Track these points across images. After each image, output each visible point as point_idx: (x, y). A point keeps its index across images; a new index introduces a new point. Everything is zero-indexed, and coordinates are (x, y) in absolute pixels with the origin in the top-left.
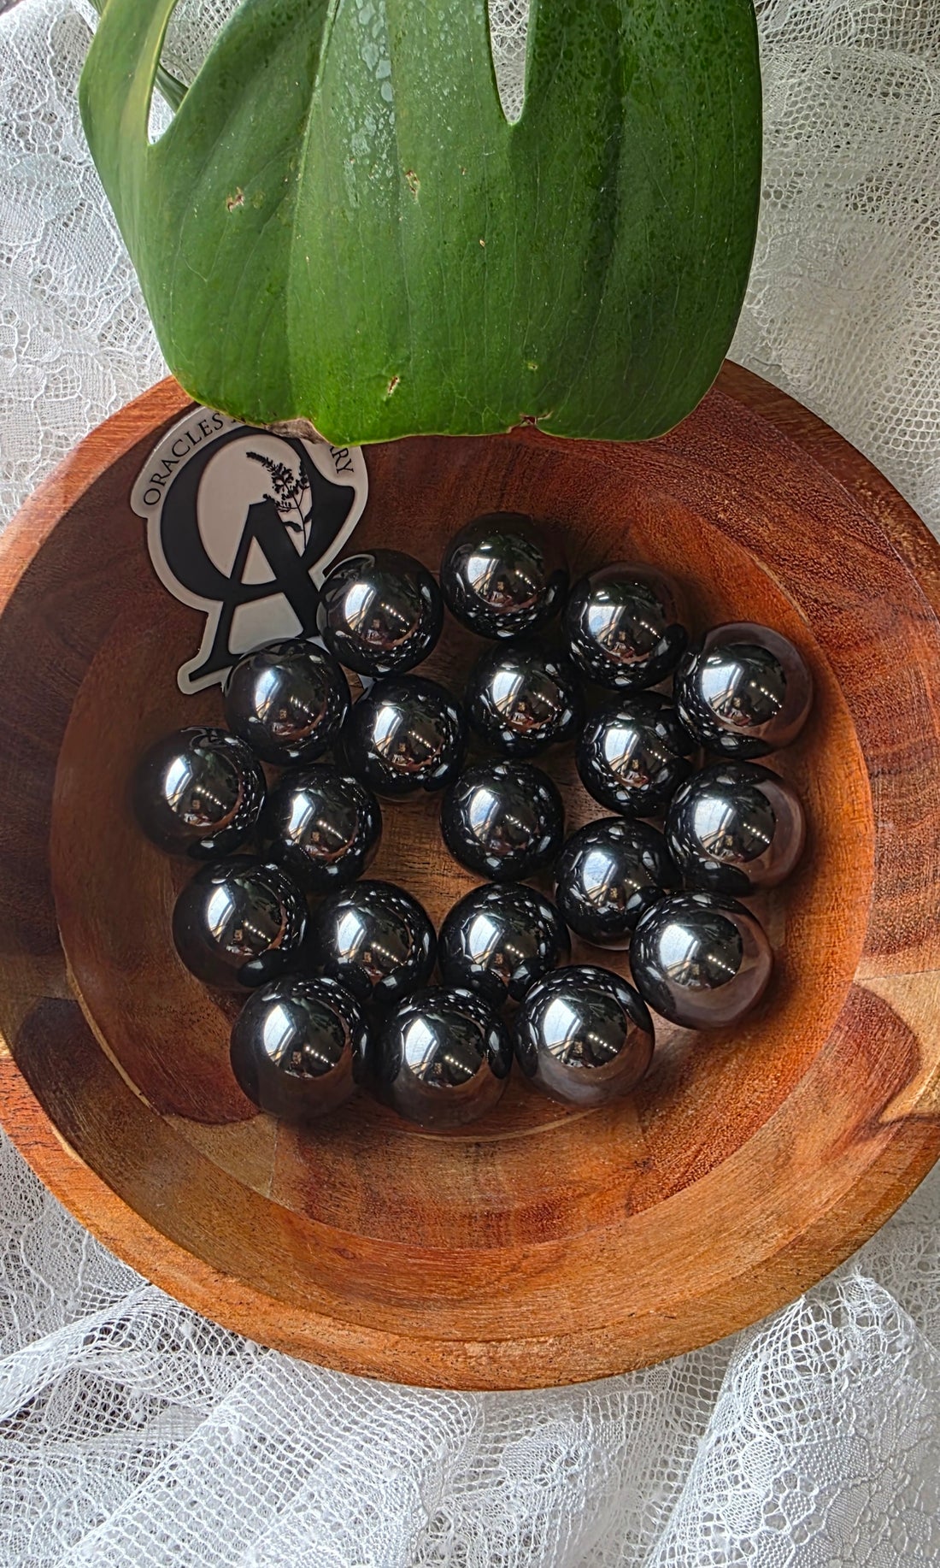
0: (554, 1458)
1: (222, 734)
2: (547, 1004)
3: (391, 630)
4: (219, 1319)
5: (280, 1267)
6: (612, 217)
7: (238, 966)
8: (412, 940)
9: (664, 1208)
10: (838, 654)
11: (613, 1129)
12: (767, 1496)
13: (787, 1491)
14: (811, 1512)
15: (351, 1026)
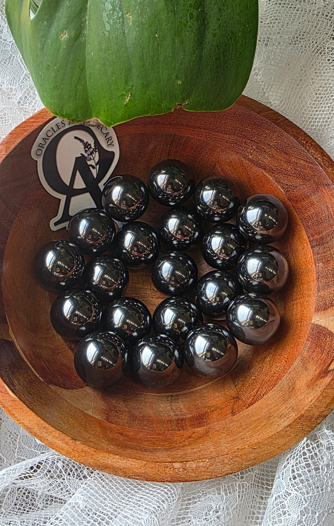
0: (210, 510)
1: (67, 243)
2: (195, 338)
3: (130, 203)
4: (73, 458)
5: (97, 438)
6: (204, 20)
7: (76, 329)
8: (142, 319)
9: (246, 412)
10: (296, 204)
11: (224, 387)
12: (298, 518)
13: (306, 515)
14: (316, 523)
15: (121, 349)
